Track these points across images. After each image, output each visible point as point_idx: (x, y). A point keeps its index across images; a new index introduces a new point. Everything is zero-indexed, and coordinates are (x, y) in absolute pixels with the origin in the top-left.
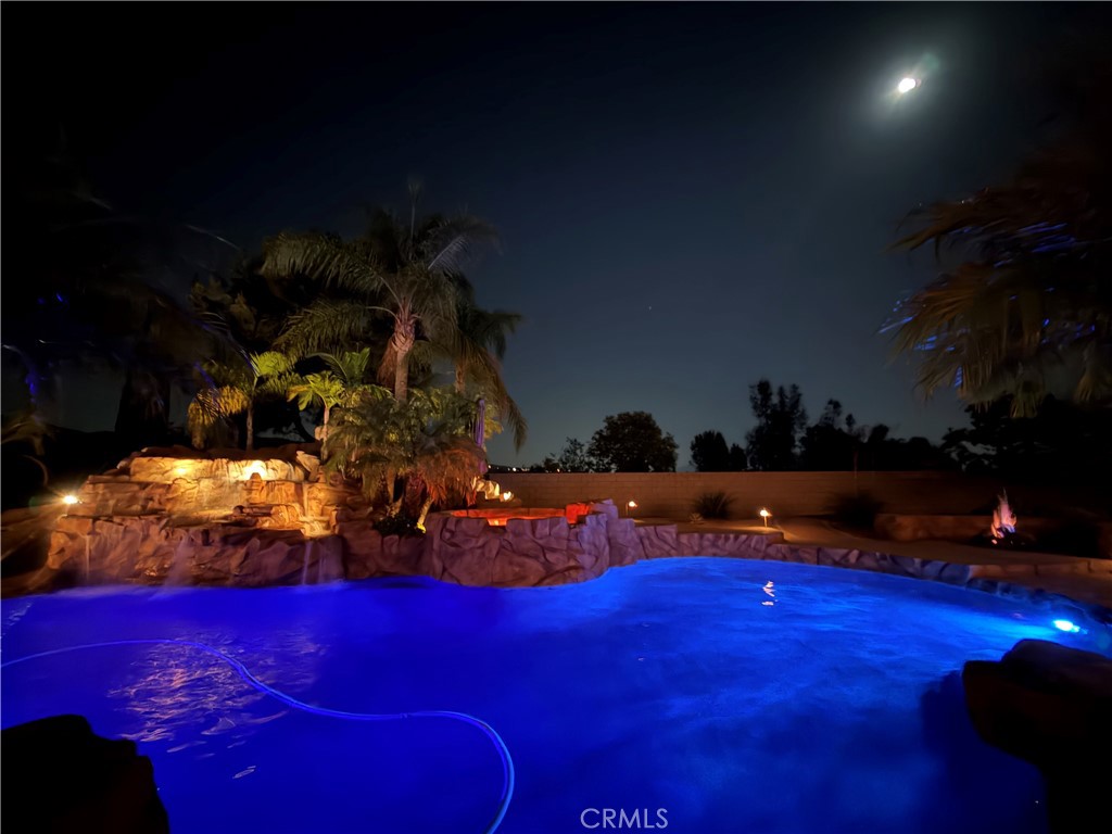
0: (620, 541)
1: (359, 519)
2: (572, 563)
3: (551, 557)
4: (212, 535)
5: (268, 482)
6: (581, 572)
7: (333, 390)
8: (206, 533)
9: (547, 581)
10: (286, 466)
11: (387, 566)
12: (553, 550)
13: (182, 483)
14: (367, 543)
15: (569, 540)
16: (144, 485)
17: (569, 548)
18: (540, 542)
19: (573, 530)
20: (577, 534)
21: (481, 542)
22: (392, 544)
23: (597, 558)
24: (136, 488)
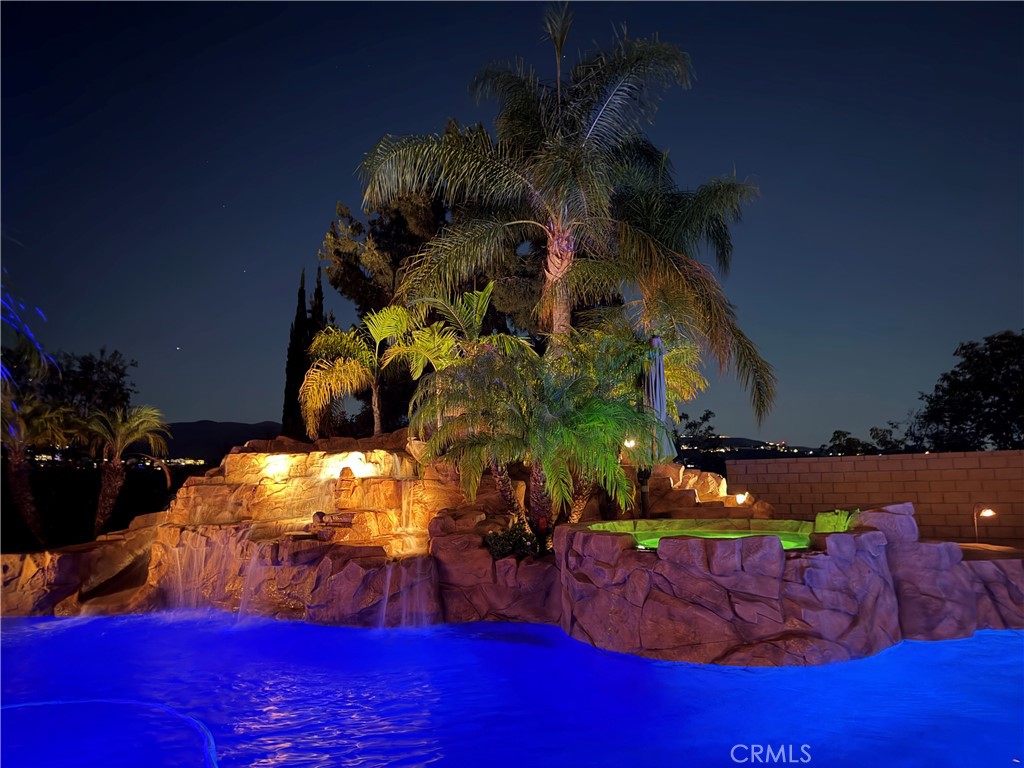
0: (924, 586)
1: (463, 532)
2: (794, 624)
3: (745, 610)
4: (281, 549)
5: (363, 480)
6: (814, 644)
7: (444, 348)
8: (276, 548)
9: (740, 655)
10: (391, 457)
11: (502, 605)
12: (752, 599)
13: (268, 483)
14: (471, 568)
15: (784, 580)
16: (234, 487)
17: (784, 596)
18: (722, 580)
19: (790, 562)
20: (802, 570)
21: (619, 576)
22: (507, 573)
23: (855, 620)
24: (226, 490)
